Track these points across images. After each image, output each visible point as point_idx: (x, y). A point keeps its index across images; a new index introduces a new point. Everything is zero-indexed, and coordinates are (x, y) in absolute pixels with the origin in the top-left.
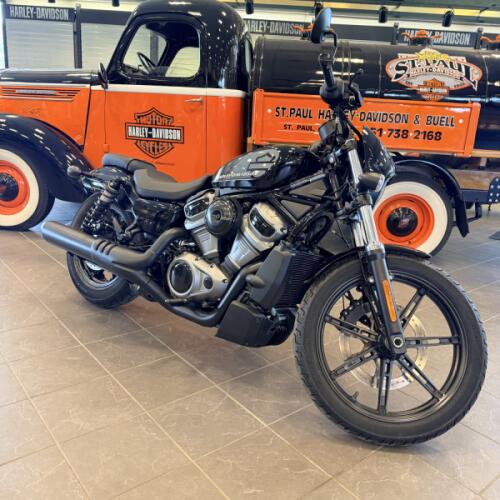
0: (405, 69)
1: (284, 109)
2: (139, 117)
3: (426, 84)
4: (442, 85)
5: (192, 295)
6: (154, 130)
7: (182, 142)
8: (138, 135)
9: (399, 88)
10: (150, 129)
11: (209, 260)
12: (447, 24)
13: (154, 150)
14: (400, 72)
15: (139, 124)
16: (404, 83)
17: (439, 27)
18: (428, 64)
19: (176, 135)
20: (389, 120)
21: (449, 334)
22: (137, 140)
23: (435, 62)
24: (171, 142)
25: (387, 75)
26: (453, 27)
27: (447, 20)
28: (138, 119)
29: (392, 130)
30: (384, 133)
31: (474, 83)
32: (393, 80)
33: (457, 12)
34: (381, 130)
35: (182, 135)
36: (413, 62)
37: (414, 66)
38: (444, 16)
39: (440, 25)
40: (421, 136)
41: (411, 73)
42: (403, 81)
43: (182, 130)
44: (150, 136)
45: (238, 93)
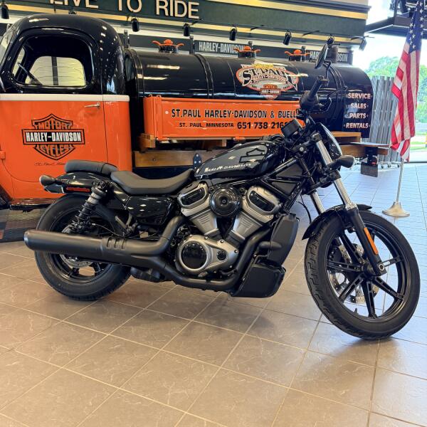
0: (249, 76)
1: (178, 110)
2: (36, 123)
3: (265, 87)
4: (276, 88)
5: (207, 268)
6: (53, 134)
7: (83, 142)
8: (36, 140)
9: (248, 91)
10: (49, 134)
11: (213, 237)
12: (233, 39)
13: (54, 152)
14: (246, 79)
15: (38, 130)
16: (251, 87)
17: (227, 40)
18: (263, 72)
19: (77, 137)
20: (254, 115)
21: (392, 257)
22: (36, 145)
23: (267, 71)
24: (73, 144)
25: (238, 81)
26: (237, 41)
27: (233, 35)
28: (36, 126)
29: (257, 123)
30: (252, 125)
31: (295, 85)
32: (243, 85)
33: (239, 30)
34: (250, 123)
35: (83, 136)
36: (253, 70)
37: (255, 74)
38: (230, 32)
39: (228, 39)
40: (276, 126)
41: (254, 79)
42: (250, 85)
43: (82, 132)
44: (50, 140)
45: (126, 98)
